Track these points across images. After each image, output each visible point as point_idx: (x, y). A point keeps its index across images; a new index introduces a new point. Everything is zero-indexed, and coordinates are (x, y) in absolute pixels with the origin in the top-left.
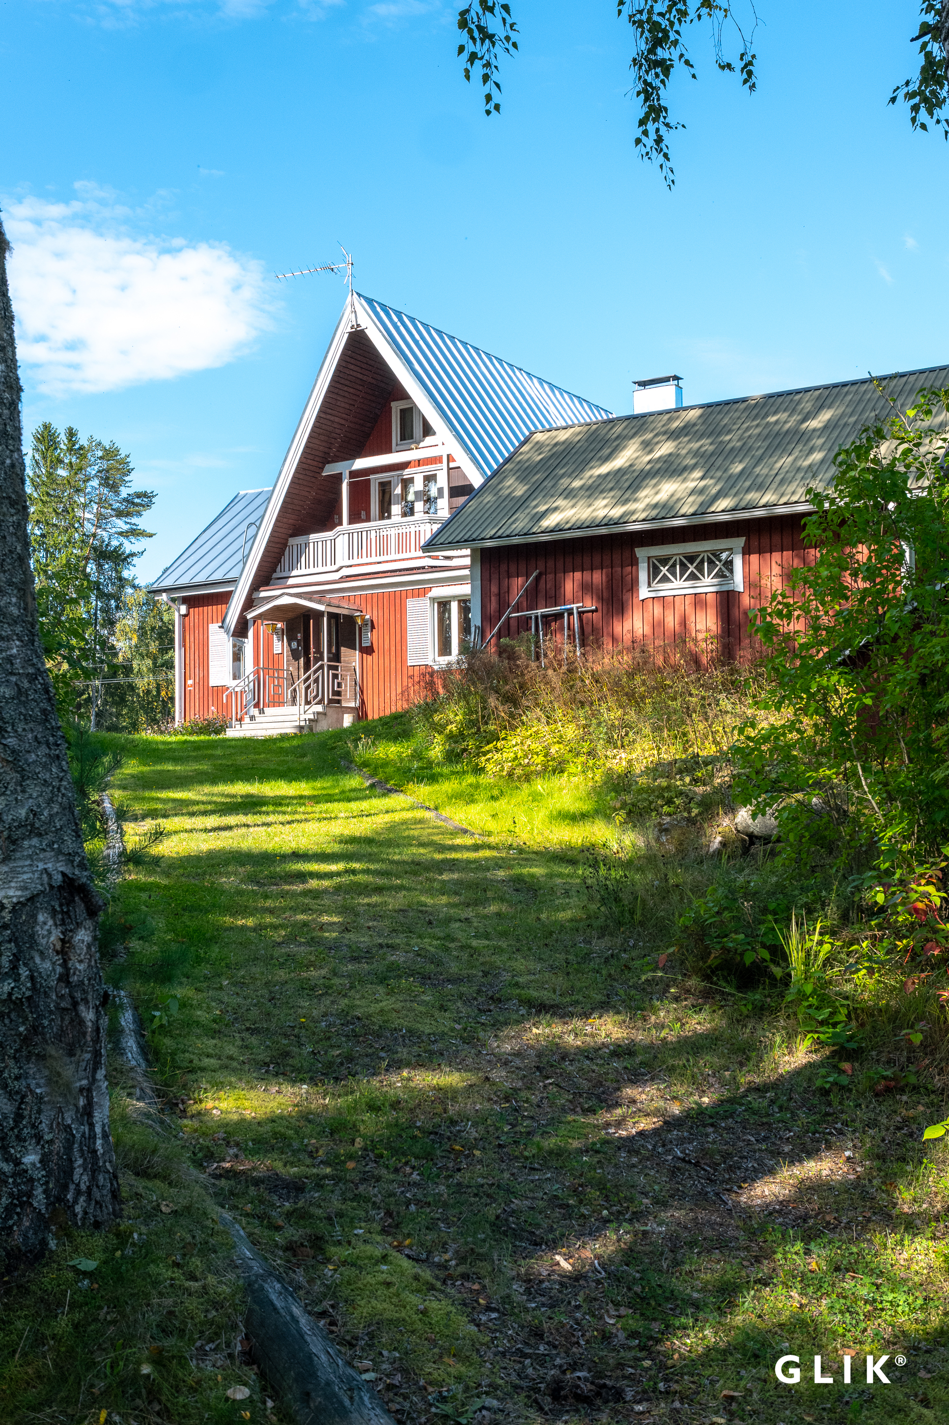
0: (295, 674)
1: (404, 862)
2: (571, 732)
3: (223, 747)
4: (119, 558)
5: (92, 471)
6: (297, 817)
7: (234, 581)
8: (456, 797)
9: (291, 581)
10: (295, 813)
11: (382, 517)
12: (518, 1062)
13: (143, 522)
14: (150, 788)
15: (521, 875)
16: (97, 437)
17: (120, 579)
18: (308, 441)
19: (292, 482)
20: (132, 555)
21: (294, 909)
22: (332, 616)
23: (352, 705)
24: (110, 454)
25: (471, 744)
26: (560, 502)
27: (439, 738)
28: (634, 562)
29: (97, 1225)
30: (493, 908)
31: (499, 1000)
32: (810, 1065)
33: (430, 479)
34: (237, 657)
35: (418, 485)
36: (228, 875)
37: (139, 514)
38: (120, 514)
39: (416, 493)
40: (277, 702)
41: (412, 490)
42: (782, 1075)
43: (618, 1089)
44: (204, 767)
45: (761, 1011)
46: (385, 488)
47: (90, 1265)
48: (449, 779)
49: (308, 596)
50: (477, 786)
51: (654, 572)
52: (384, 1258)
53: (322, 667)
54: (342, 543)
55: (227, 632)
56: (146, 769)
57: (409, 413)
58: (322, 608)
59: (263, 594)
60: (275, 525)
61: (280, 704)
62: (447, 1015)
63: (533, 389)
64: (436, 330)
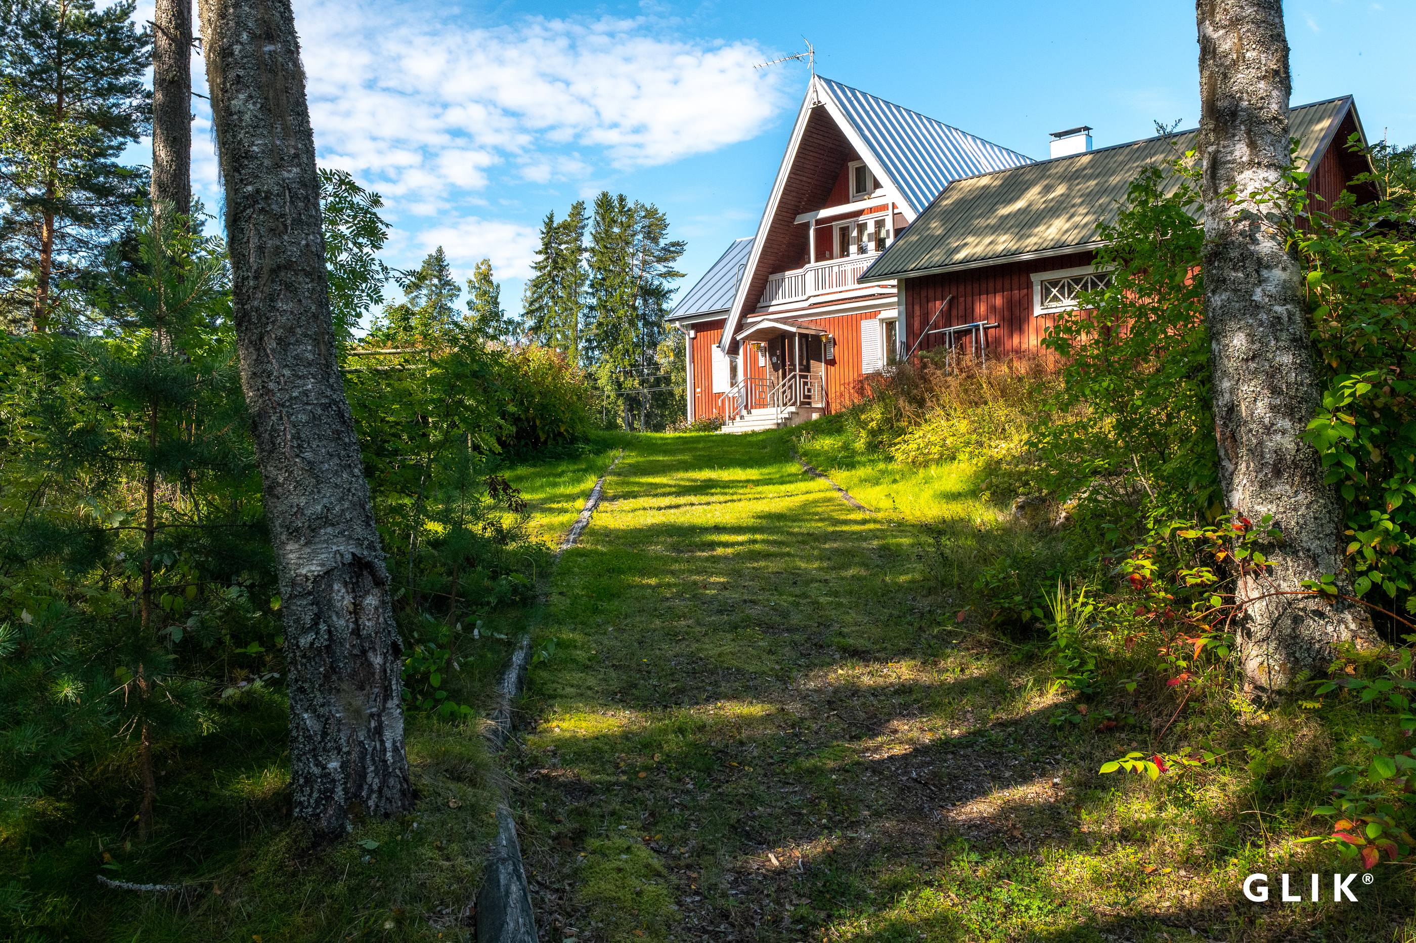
0: (775, 382)
1: (802, 534)
2: (963, 426)
3: (705, 441)
4: (659, 294)
5: (638, 227)
6: (735, 497)
7: (727, 311)
8: (863, 481)
9: (771, 309)
10: (735, 493)
11: (842, 256)
12: (816, 697)
13: (677, 265)
14: (635, 474)
15: (888, 544)
16: (641, 201)
17: (661, 310)
18: (782, 197)
19: (770, 231)
20: (670, 291)
21: (691, 572)
22: (802, 336)
23: (820, 406)
24: (651, 213)
25: (885, 437)
26: (970, 239)
27: (863, 433)
28: (1029, 285)
29: (387, 815)
30: (851, 572)
31: (821, 647)
32: (1056, 706)
33: (880, 224)
34: (734, 370)
35: (871, 228)
36: (657, 544)
37: (674, 259)
38: (660, 260)
39: (869, 235)
40: (762, 405)
41: (866, 233)
42: (1029, 713)
43: (888, 721)
44: (686, 457)
45: (1030, 660)
46: (845, 232)
47: (372, 844)
48: (864, 466)
49: (784, 321)
50: (883, 472)
51: (1046, 293)
52: (628, 850)
53: (794, 376)
54: (810, 277)
55: (723, 350)
56: (640, 459)
57: (863, 171)
58: (793, 329)
59: (750, 320)
60: (758, 266)
61: (764, 406)
62: (773, 657)
63: (968, 145)
64: (885, 102)
